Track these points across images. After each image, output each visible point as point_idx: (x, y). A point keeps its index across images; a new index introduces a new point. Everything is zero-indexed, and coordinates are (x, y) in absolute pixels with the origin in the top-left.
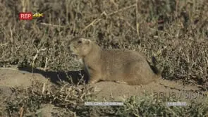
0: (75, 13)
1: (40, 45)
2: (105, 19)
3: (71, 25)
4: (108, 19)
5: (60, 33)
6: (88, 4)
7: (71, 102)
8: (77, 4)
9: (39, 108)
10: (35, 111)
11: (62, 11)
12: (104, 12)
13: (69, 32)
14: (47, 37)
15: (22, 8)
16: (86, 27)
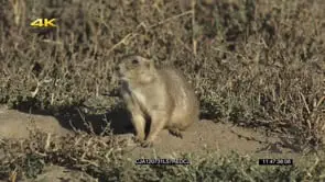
0: (97, 24)
1: (42, 74)
2: (144, 33)
3: (91, 42)
4: (149, 33)
5: (74, 56)
6: (117, 11)
7: (91, 162)
8: (99, 10)
9: (40, 173)
10: (35, 177)
11: (77, 22)
12: (142, 24)
13: (88, 55)
14: (54, 62)
15: (14, 16)
16: (115, 47)
